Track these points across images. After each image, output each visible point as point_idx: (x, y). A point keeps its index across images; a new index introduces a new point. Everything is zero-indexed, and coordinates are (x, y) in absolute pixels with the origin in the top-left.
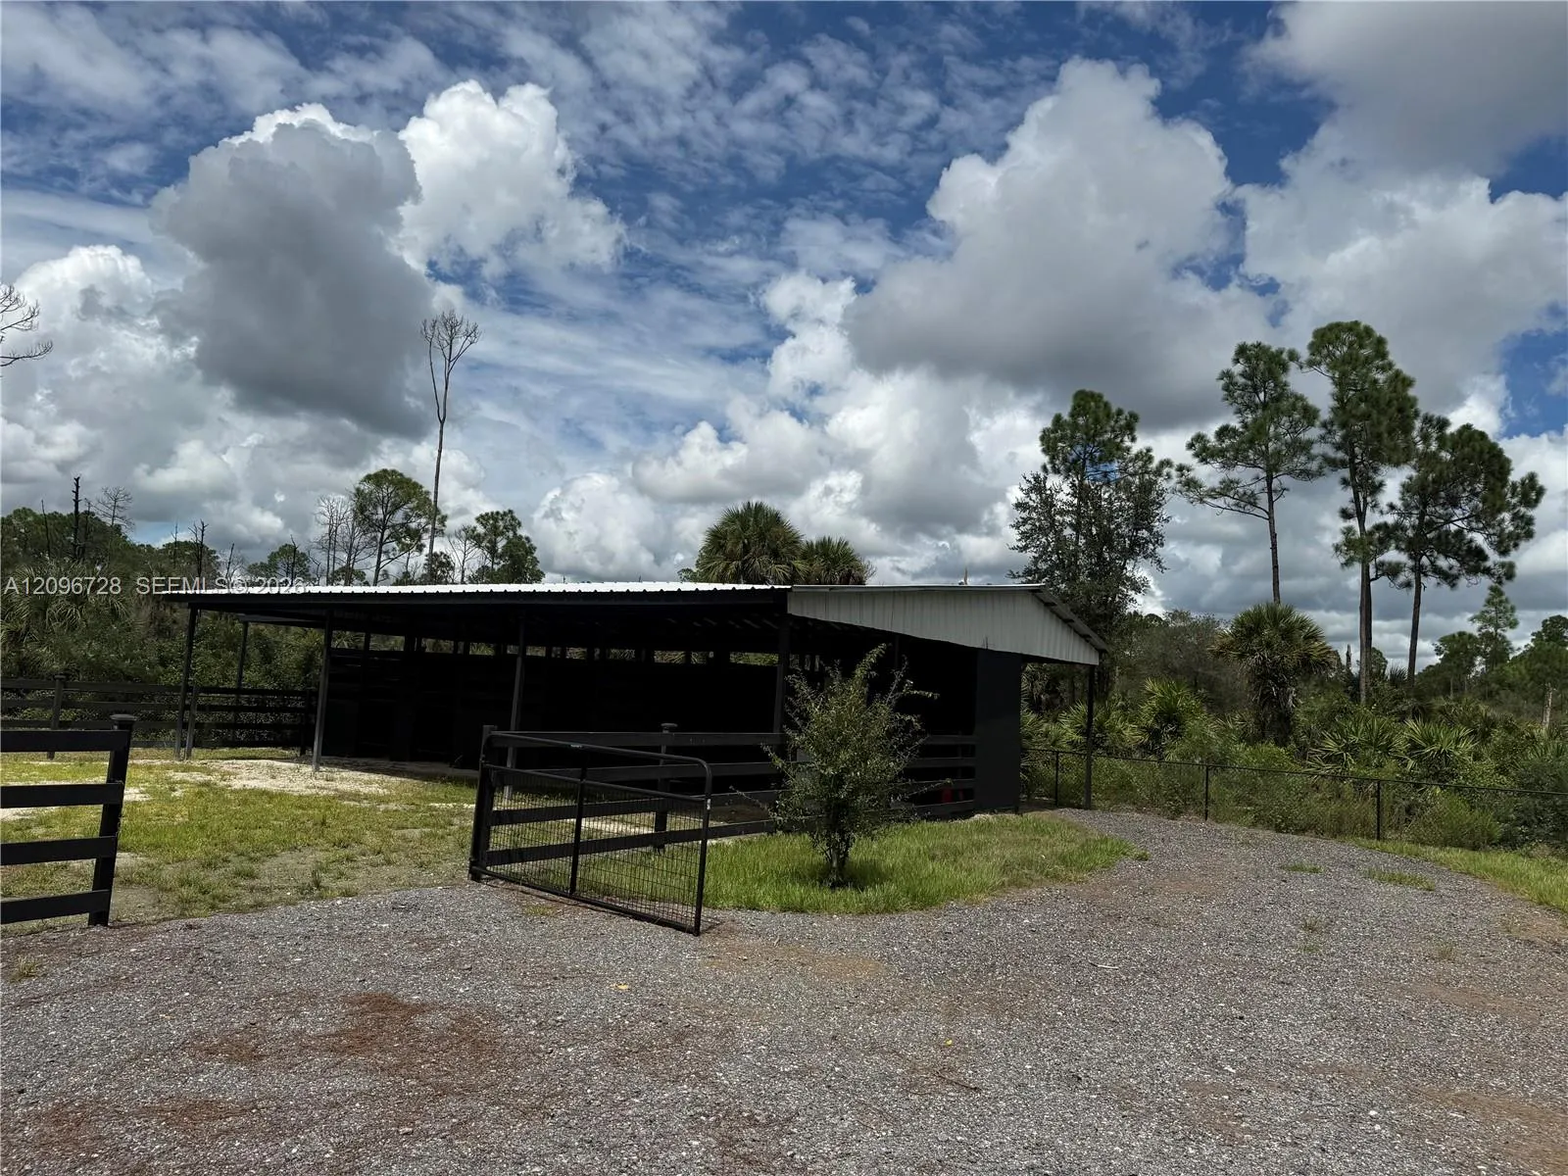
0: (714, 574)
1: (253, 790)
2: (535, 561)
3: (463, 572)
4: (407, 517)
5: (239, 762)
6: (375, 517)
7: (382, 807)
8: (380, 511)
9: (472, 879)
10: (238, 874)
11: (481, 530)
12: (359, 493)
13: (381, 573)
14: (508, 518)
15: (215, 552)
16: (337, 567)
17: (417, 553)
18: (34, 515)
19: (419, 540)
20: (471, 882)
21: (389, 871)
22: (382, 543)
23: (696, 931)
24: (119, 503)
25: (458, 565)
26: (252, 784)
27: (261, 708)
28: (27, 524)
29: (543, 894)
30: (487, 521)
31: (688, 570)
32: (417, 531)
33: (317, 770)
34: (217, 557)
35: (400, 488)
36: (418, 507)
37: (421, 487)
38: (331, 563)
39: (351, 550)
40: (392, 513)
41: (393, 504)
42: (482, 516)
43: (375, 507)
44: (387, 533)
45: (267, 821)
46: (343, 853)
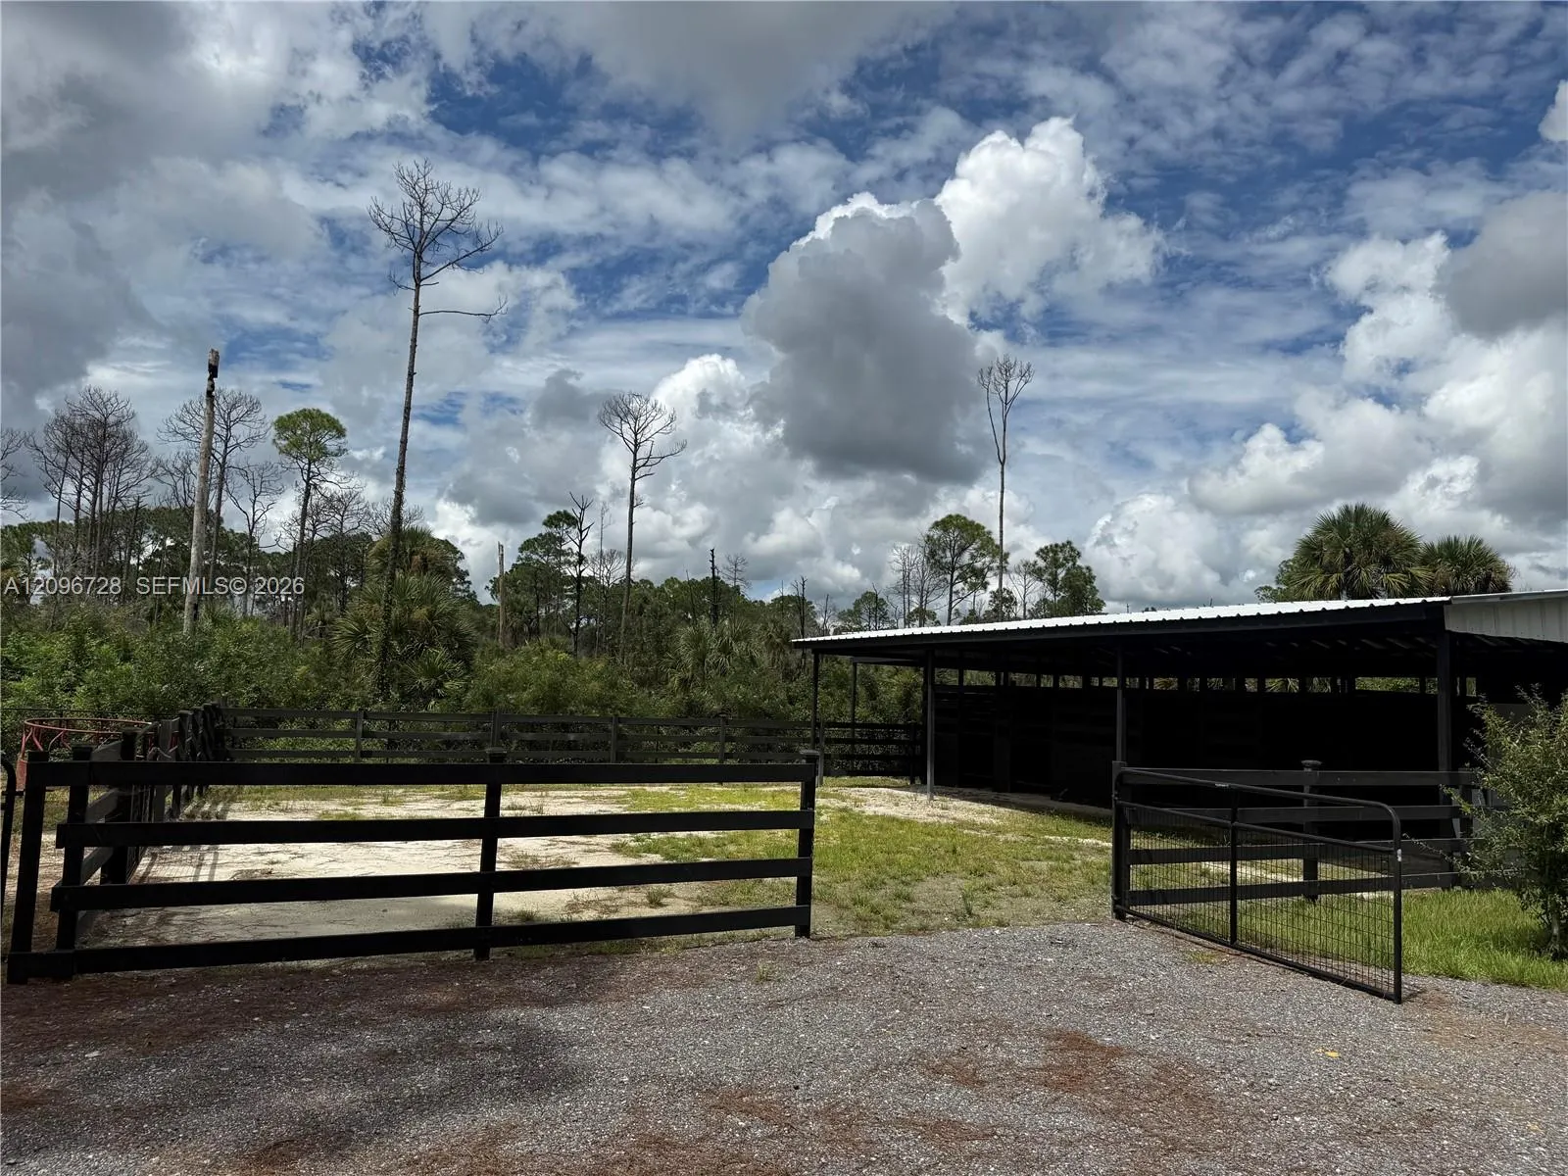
0: (1309, 591)
1: (883, 816)
2: (1094, 591)
3: (1025, 605)
4: (973, 557)
5: (863, 789)
6: (944, 560)
7: (1001, 837)
8: (948, 554)
9: (1117, 918)
10: (898, 896)
11: (1041, 563)
12: (929, 538)
13: (953, 611)
14: (1067, 549)
15: (811, 603)
16: (911, 610)
17: (982, 591)
18: (679, 582)
19: (984, 579)
20: (1116, 921)
21: (1028, 903)
22: (952, 585)
23: (1397, 998)
24: (739, 568)
25: (1019, 598)
26: (881, 811)
27: (871, 741)
28: (675, 591)
29: (1197, 939)
30: (1047, 553)
31: (1267, 588)
32: (982, 570)
33: (932, 798)
34: (813, 607)
35: (962, 530)
36: (982, 547)
37: (984, 528)
38: (907, 605)
39: (923, 593)
40: (960, 554)
41: (959, 546)
42: (1041, 550)
43: (944, 551)
44: (956, 574)
45: (905, 847)
46: (981, 882)
